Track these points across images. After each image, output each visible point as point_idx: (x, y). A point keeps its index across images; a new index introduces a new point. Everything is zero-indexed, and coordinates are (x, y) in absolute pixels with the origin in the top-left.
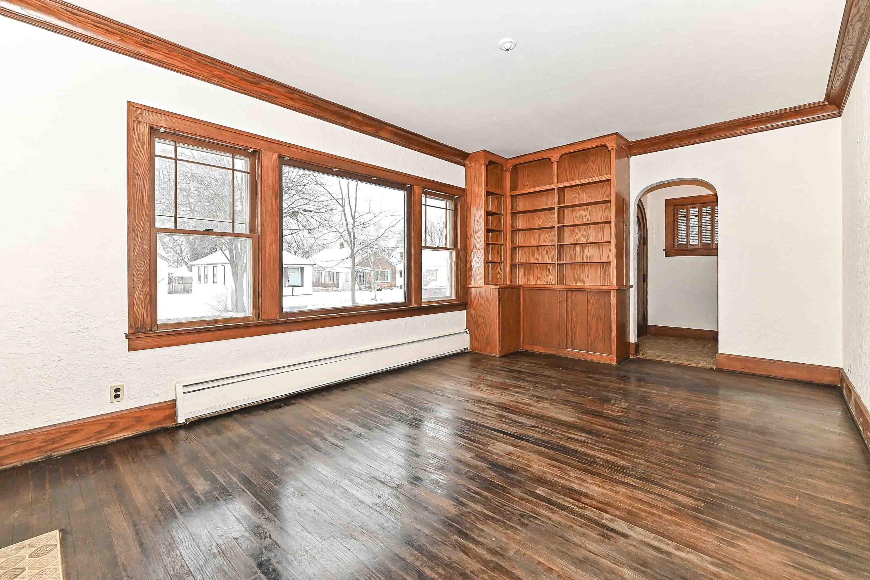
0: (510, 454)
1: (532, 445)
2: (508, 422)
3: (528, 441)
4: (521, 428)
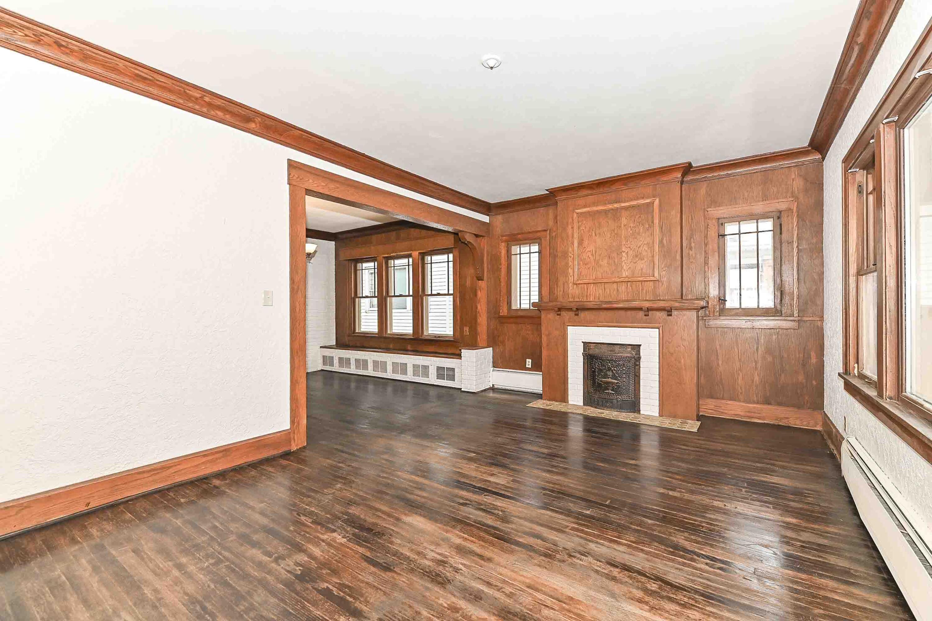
0: (492, 475)
1: (472, 483)
2: (495, 509)
3: (475, 487)
4: (480, 502)
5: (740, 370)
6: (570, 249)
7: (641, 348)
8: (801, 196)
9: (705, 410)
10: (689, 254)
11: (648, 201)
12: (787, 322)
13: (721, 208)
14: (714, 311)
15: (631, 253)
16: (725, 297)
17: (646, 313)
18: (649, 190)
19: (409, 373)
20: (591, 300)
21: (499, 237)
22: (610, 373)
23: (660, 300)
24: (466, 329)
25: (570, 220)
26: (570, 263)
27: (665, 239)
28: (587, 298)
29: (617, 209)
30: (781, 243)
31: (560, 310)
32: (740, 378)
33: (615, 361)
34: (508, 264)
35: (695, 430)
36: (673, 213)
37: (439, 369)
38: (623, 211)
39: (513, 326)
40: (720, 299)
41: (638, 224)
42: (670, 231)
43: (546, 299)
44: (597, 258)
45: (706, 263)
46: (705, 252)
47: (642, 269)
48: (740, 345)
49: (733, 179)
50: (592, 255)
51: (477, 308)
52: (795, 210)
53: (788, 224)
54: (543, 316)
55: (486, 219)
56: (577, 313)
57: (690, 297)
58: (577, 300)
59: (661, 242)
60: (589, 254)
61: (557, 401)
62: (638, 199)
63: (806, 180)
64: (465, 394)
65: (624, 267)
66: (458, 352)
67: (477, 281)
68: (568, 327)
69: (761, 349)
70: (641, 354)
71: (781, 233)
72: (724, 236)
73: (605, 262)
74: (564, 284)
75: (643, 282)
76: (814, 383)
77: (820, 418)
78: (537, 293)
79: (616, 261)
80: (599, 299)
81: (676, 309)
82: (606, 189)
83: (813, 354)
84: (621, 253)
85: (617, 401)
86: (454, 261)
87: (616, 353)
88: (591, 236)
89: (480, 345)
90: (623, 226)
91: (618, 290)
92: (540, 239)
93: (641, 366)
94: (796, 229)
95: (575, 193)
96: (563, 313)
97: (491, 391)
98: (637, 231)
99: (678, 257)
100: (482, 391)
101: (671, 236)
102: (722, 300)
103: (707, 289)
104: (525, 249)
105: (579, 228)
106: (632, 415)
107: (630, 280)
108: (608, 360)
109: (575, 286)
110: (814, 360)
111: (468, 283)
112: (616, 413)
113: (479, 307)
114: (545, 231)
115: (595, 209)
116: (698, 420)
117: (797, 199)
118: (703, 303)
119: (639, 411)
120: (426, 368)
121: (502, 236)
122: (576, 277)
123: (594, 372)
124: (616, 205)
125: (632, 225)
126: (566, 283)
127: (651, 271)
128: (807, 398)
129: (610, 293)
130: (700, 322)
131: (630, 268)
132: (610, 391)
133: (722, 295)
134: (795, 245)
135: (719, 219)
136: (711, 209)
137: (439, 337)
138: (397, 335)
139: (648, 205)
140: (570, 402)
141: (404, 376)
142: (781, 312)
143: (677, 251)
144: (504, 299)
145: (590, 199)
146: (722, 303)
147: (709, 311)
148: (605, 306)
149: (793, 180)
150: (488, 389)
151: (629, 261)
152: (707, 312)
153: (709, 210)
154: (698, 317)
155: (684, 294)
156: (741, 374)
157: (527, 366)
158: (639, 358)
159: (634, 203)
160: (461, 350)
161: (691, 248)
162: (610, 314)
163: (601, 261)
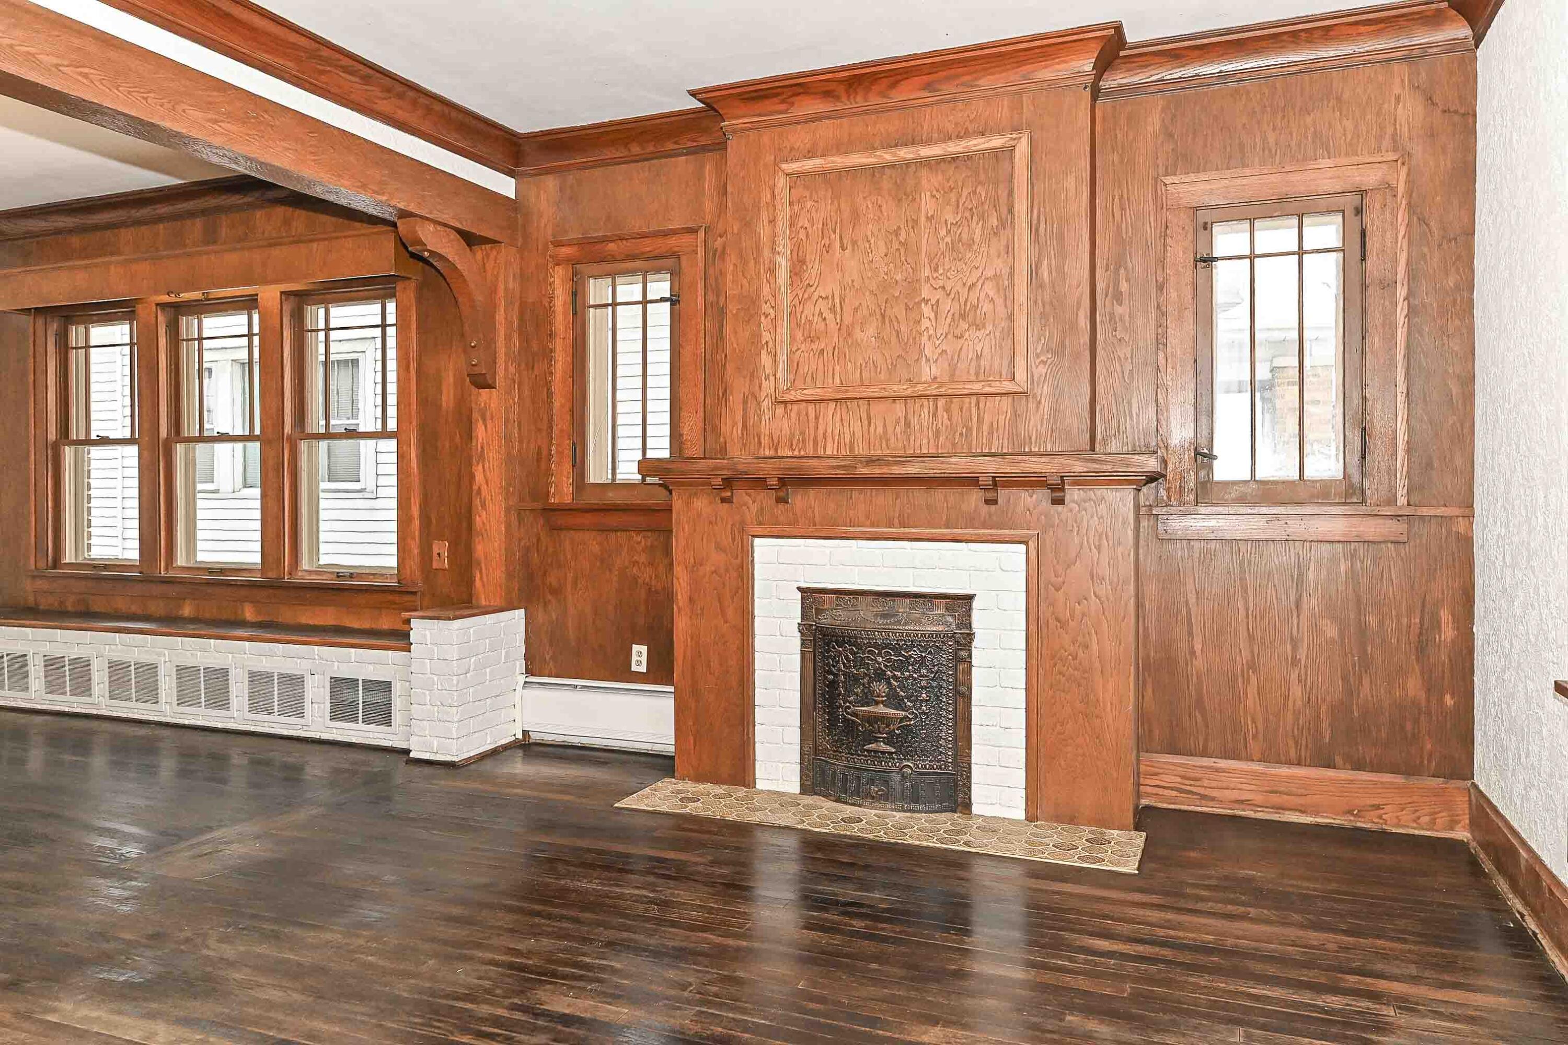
5: (1252, 666)
6: (766, 290)
7: (975, 604)
8: (1418, 150)
9: (1156, 790)
10: (1112, 315)
11: (997, 142)
12: (1380, 521)
13: (1203, 176)
14: (1181, 491)
15: (947, 305)
16: (1211, 448)
17: (990, 495)
18: (1003, 111)
19: (234, 702)
20: (829, 452)
21: (546, 248)
22: (880, 688)
23: (1031, 454)
24: (441, 548)
25: (766, 197)
26: (766, 336)
27: (1045, 262)
28: (815, 449)
29: (908, 164)
30: (1364, 286)
31: (728, 483)
32: (1252, 690)
33: (897, 649)
34: (575, 339)
35: (1131, 868)
36: (1070, 183)
37: (340, 685)
38: (924, 172)
39: (592, 542)
40: (1197, 453)
41: (968, 214)
42: (1061, 238)
43: (694, 449)
44: (848, 319)
45: (1161, 342)
46: (1158, 307)
47: (979, 357)
48: (1250, 593)
49: (1237, 90)
50: (832, 310)
51: (472, 477)
52: (1401, 189)
53: (1384, 232)
54: (678, 504)
55: (505, 186)
56: (781, 494)
57: (1114, 446)
58: (786, 452)
59: (1034, 271)
60: (823, 306)
61: (718, 781)
62: (965, 134)
63: (1430, 100)
64: (427, 770)
65: (928, 351)
66: (399, 626)
67: (474, 390)
68: (757, 541)
69: (1311, 602)
70: (975, 625)
71: (1363, 258)
72: (1209, 260)
73: (867, 335)
74: (745, 402)
75: (982, 399)
76: (1449, 701)
77: (1462, 805)
78: (666, 430)
79: (903, 328)
80: (851, 449)
81: (1075, 483)
82: (875, 100)
83: (1445, 616)
84: (919, 304)
85: (904, 777)
86: (401, 325)
87: (899, 622)
88: (828, 248)
89: (483, 603)
90: (923, 219)
91: (908, 424)
92: (676, 255)
93: (974, 662)
94: (1405, 247)
95: (783, 107)
96: (741, 496)
97: (520, 753)
98: (965, 236)
99: (1083, 322)
100: (483, 757)
101: (1062, 254)
102: (1204, 455)
103: (1164, 423)
104: (629, 290)
105: (792, 224)
106: (946, 821)
107: (943, 390)
108: (876, 646)
109: (780, 410)
110: (1448, 633)
111: (448, 398)
112: (899, 815)
113: (479, 477)
114: (693, 231)
115: (838, 161)
116: (1137, 828)
117: (1406, 157)
118: (1152, 464)
119: (966, 806)
120: (294, 683)
121: (558, 244)
122: (783, 375)
123: (833, 685)
124: (905, 153)
125: (950, 218)
126: (752, 397)
127: (1005, 363)
128: (1429, 746)
129: (885, 432)
130: (1144, 523)
131: (944, 352)
132: (883, 747)
133: (1203, 442)
134: (1402, 292)
135: (1196, 209)
136: (1175, 179)
137: (351, 576)
138: (211, 571)
139: (996, 154)
140: (760, 785)
141: (217, 712)
142: (1363, 493)
143: (1079, 303)
144: (560, 446)
145: (826, 130)
146: (1203, 466)
147: (1168, 490)
148: (864, 471)
149: (1398, 99)
150: (506, 747)
151: (943, 328)
152: (1163, 493)
153: (1168, 180)
154: (1137, 507)
155: (1099, 437)
156: (1254, 680)
157: (634, 668)
158: (970, 636)
159: (954, 147)
160: (408, 622)
161: (1118, 297)
162: (883, 498)
163: (857, 330)
